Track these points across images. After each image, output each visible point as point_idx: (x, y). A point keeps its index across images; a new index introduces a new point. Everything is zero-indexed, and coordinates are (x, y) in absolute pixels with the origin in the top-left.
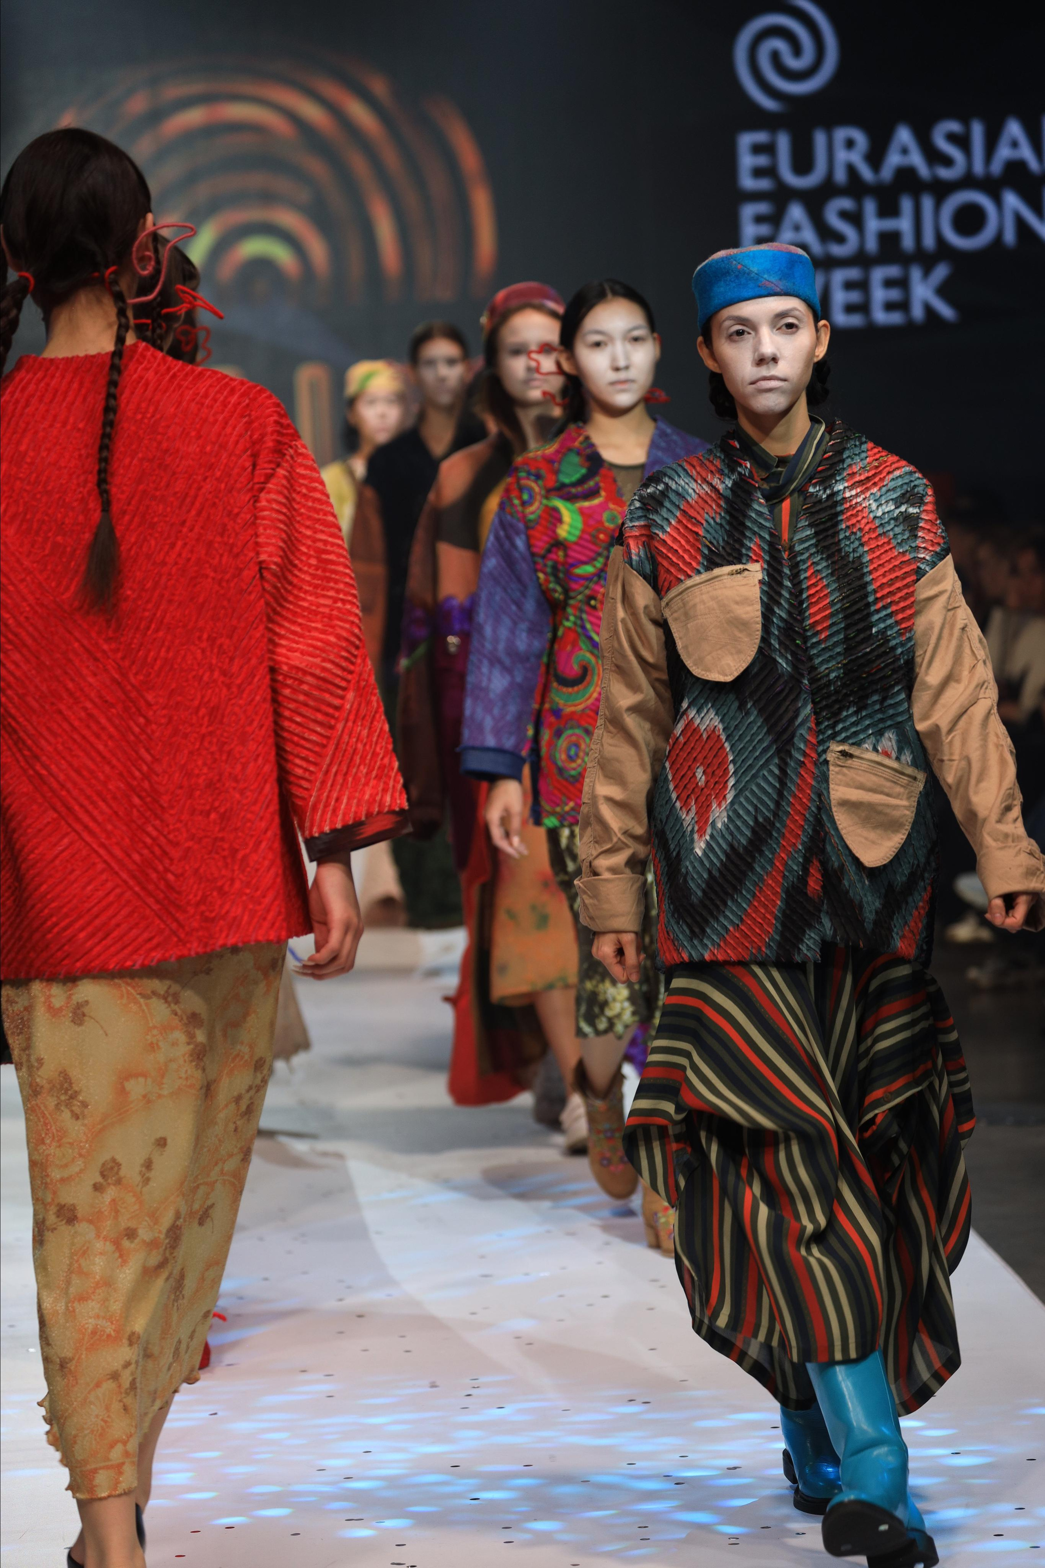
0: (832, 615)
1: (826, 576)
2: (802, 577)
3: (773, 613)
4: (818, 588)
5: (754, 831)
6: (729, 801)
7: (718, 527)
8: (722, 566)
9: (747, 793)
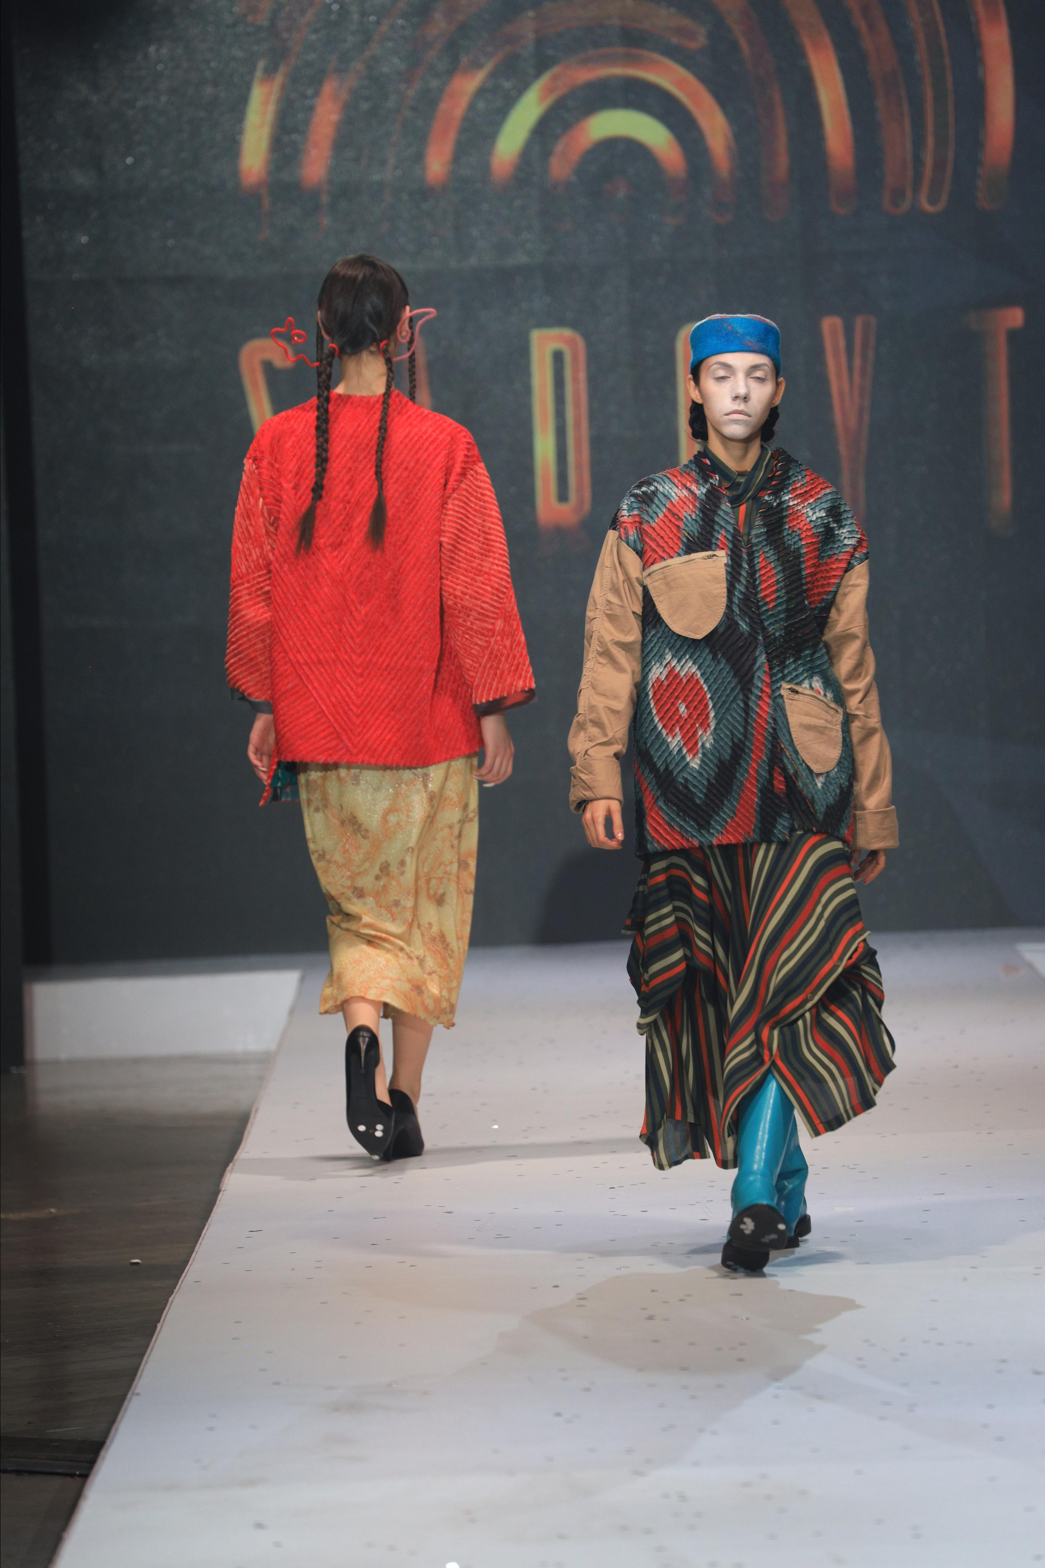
0: (777, 591)
1: (774, 561)
2: (756, 562)
3: (735, 587)
4: (768, 569)
5: (733, 750)
6: (712, 728)
7: (694, 522)
8: (697, 552)
9: (724, 721)
